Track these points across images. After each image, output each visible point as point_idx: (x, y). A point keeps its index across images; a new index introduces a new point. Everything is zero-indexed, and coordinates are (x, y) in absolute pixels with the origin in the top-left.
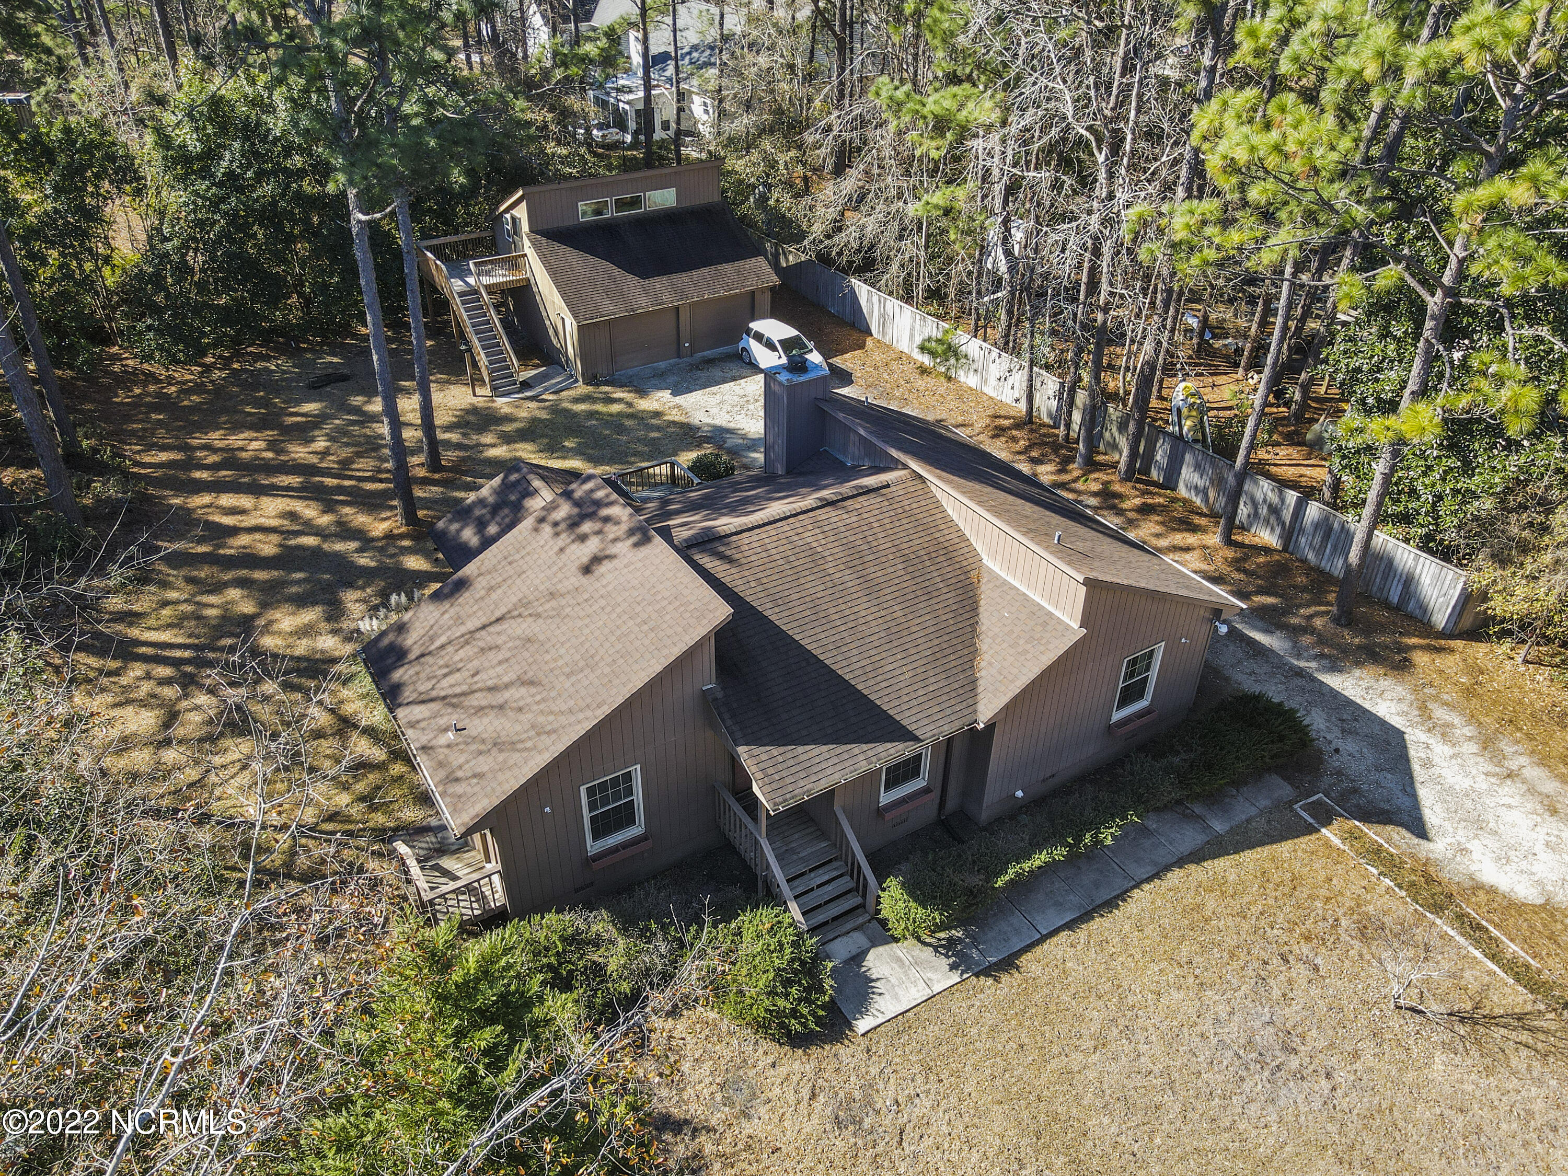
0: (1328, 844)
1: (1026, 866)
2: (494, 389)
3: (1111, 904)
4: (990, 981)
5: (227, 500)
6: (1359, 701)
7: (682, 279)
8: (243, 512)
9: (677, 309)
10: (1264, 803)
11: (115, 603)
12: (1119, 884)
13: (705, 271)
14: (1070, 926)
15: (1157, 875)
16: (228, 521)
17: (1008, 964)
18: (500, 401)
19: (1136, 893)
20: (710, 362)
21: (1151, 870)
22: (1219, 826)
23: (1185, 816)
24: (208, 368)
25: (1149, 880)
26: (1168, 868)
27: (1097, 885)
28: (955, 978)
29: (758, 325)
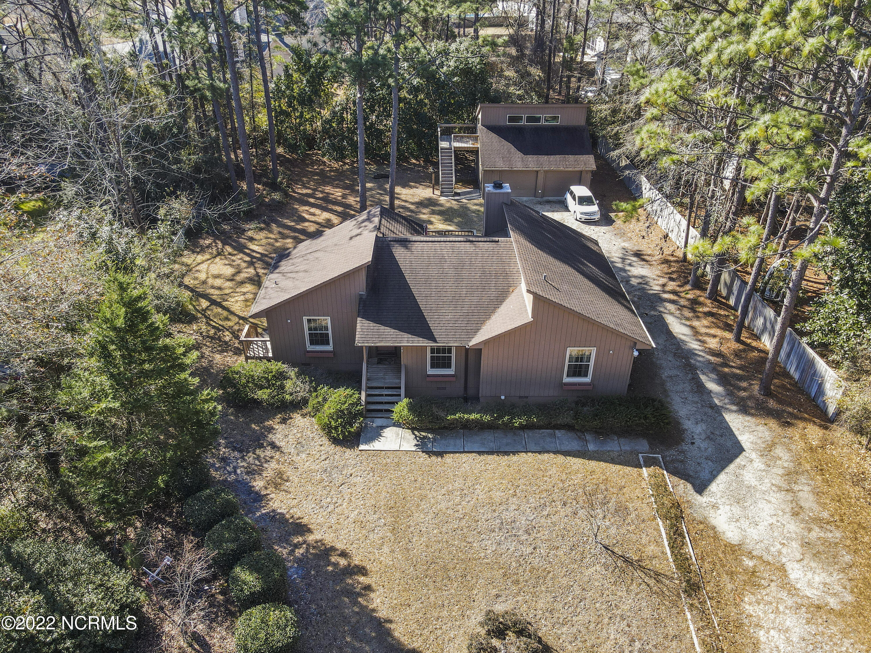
0: (640, 475)
1: (466, 416)
2: (442, 192)
3: (506, 453)
4: (427, 456)
5: (313, 210)
6: (734, 429)
7: (544, 158)
8: (314, 215)
9: (537, 172)
10: (627, 448)
11: (250, 233)
12: (520, 448)
13: (558, 157)
14: (480, 453)
15: (540, 453)
16: (307, 216)
17: (440, 454)
18: (442, 198)
19: (523, 455)
20: (548, 202)
21: (539, 449)
22: (591, 447)
23: (580, 438)
24: (345, 164)
25: (532, 452)
26: (548, 452)
27: (507, 444)
28: (414, 449)
29: (573, 188)
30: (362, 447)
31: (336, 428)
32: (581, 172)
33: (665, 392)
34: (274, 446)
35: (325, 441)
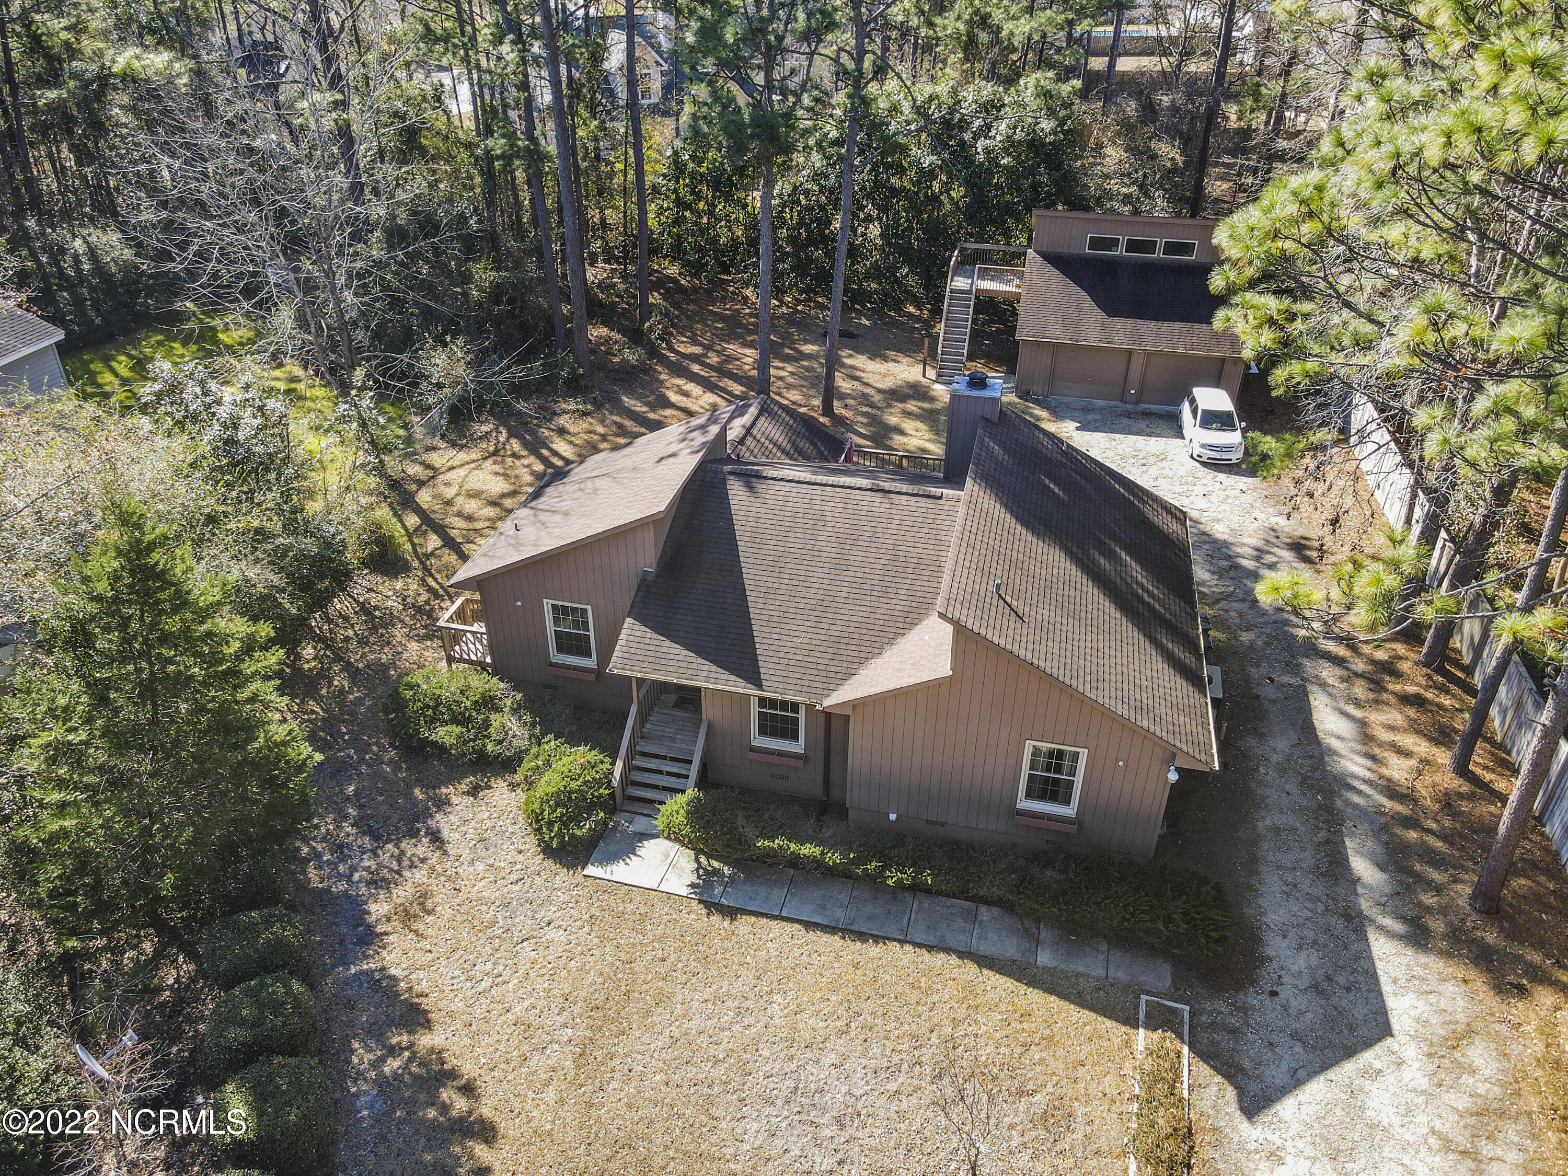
0: (1128, 1044)
2: (939, 375)
3: (862, 937)
4: (704, 911)
5: (689, 386)
6: (1383, 979)
8: (686, 394)
9: (1130, 352)
10: (1120, 975)
12: (892, 931)
14: (808, 925)
15: (930, 948)
16: (674, 397)
17: (731, 913)
18: (937, 386)
19: (894, 946)
20: (1147, 414)
21: (931, 941)
22: (1044, 958)
23: (1026, 931)
25: (916, 944)
26: (948, 950)
27: (871, 918)
28: (685, 891)
29: (1198, 392)
30: (591, 870)
31: (550, 824)
32: (1223, 360)
33: (1252, 864)
34: (436, 838)
35: (531, 844)
